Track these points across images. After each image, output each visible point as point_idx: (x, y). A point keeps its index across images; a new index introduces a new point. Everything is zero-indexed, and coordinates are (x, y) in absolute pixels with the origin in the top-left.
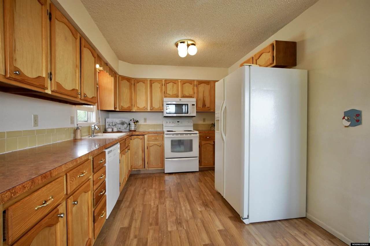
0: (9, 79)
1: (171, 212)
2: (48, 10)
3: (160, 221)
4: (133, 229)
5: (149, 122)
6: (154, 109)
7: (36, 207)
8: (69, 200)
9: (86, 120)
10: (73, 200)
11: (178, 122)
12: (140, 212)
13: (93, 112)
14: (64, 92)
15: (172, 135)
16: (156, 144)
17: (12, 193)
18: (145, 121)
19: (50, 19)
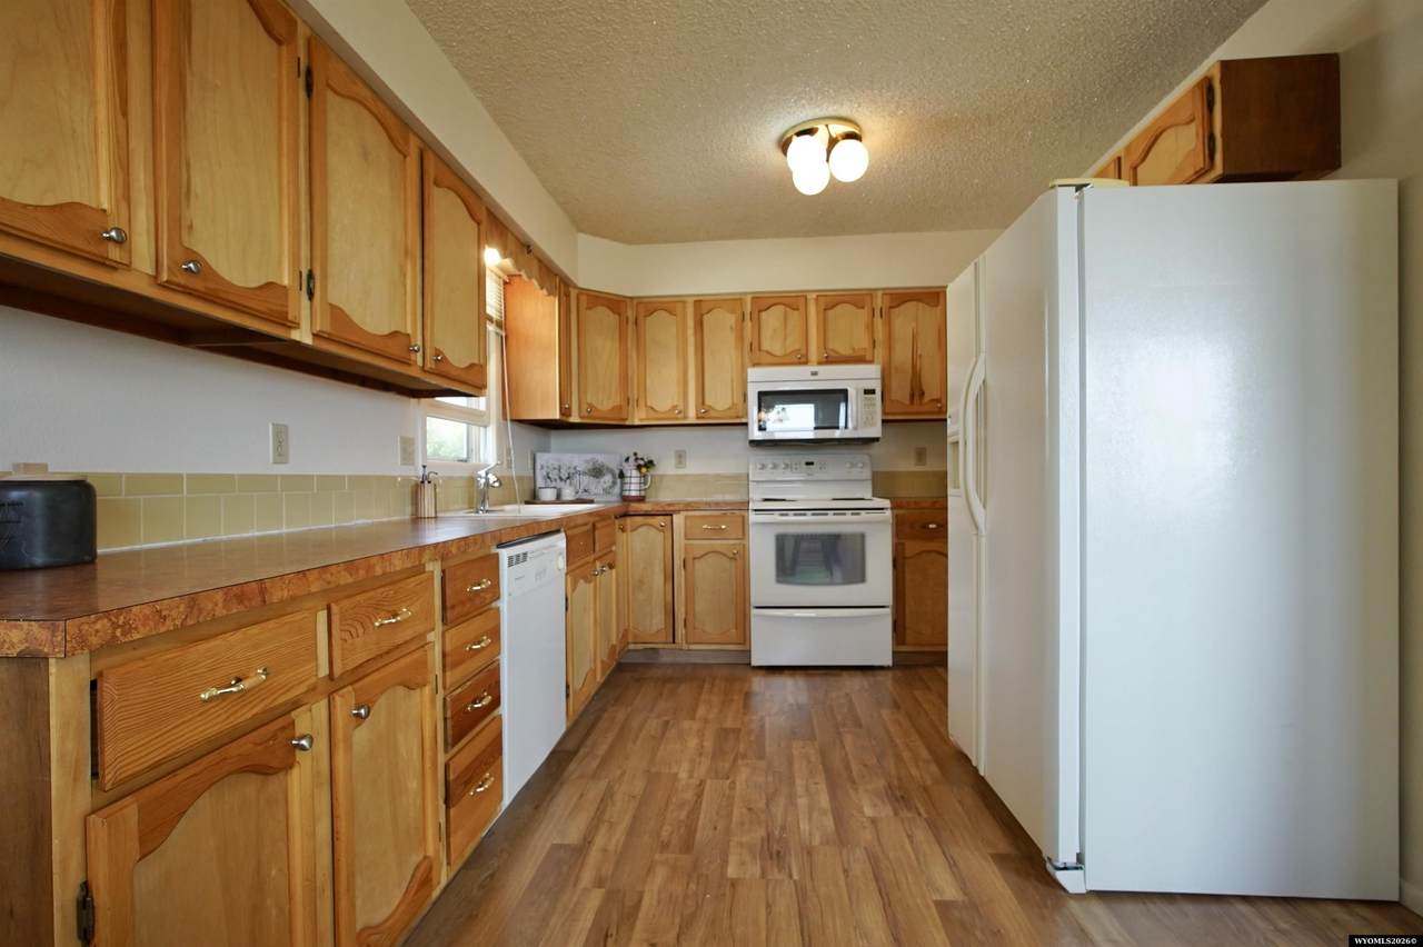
0: (167, 286)
1: (750, 809)
2: (299, 59)
3: (701, 836)
4: (594, 855)
5: (693, 467)
6: (712, 414)
7: (204, 691)
8: (338, 700)
9: (465, 456)
10: (354, 702)
11: (807, 464)
12: (634, 797)
13: (485, 427)
14: (357, 339)
15: (782, 515)
16: (719, 549)
17: (115, 626)
18: (680, 462)
19: (309, 89)
